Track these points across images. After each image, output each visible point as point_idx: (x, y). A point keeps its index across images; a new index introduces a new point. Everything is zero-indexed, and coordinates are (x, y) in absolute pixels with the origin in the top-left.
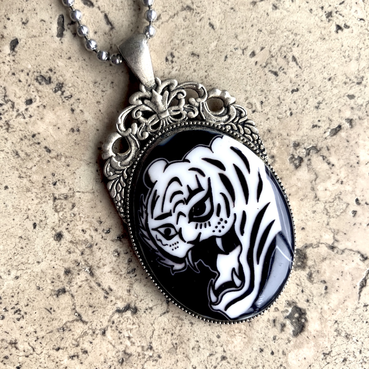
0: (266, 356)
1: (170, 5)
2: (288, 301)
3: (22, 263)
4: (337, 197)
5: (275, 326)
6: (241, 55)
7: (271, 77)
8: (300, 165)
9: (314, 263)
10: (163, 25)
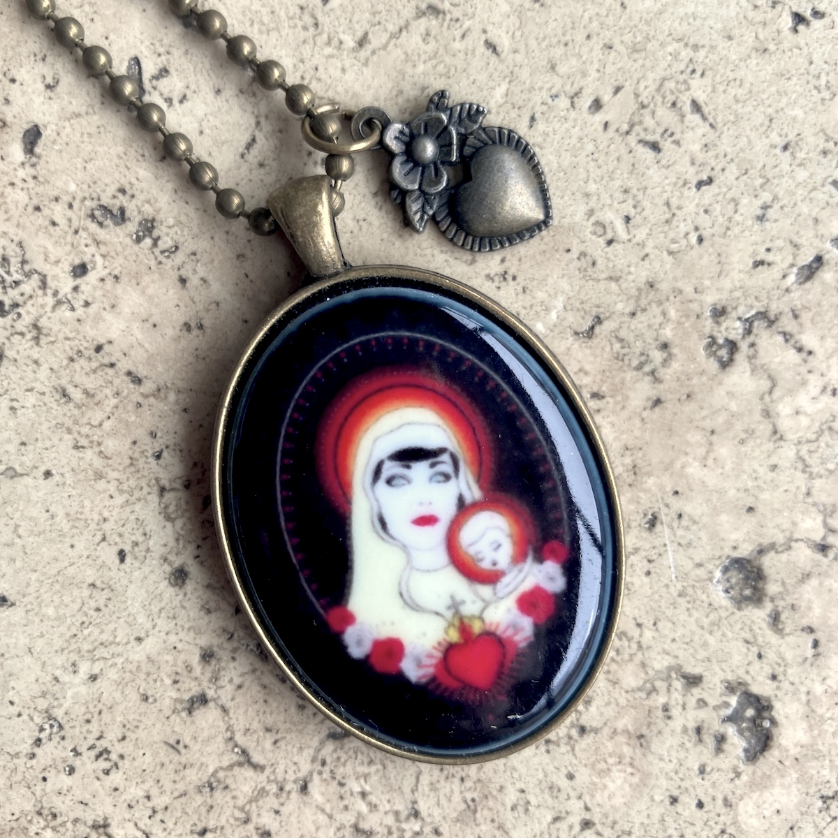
0: (686, 813)
1: (387, 7)
2: (728, 682)
3: (102, 644)
4: (824, 427)
5: (700, 741)
6: (568, 110)
7: (644, 157)
8: (731, 360)
9: (781, 589)
10: (375, 58)
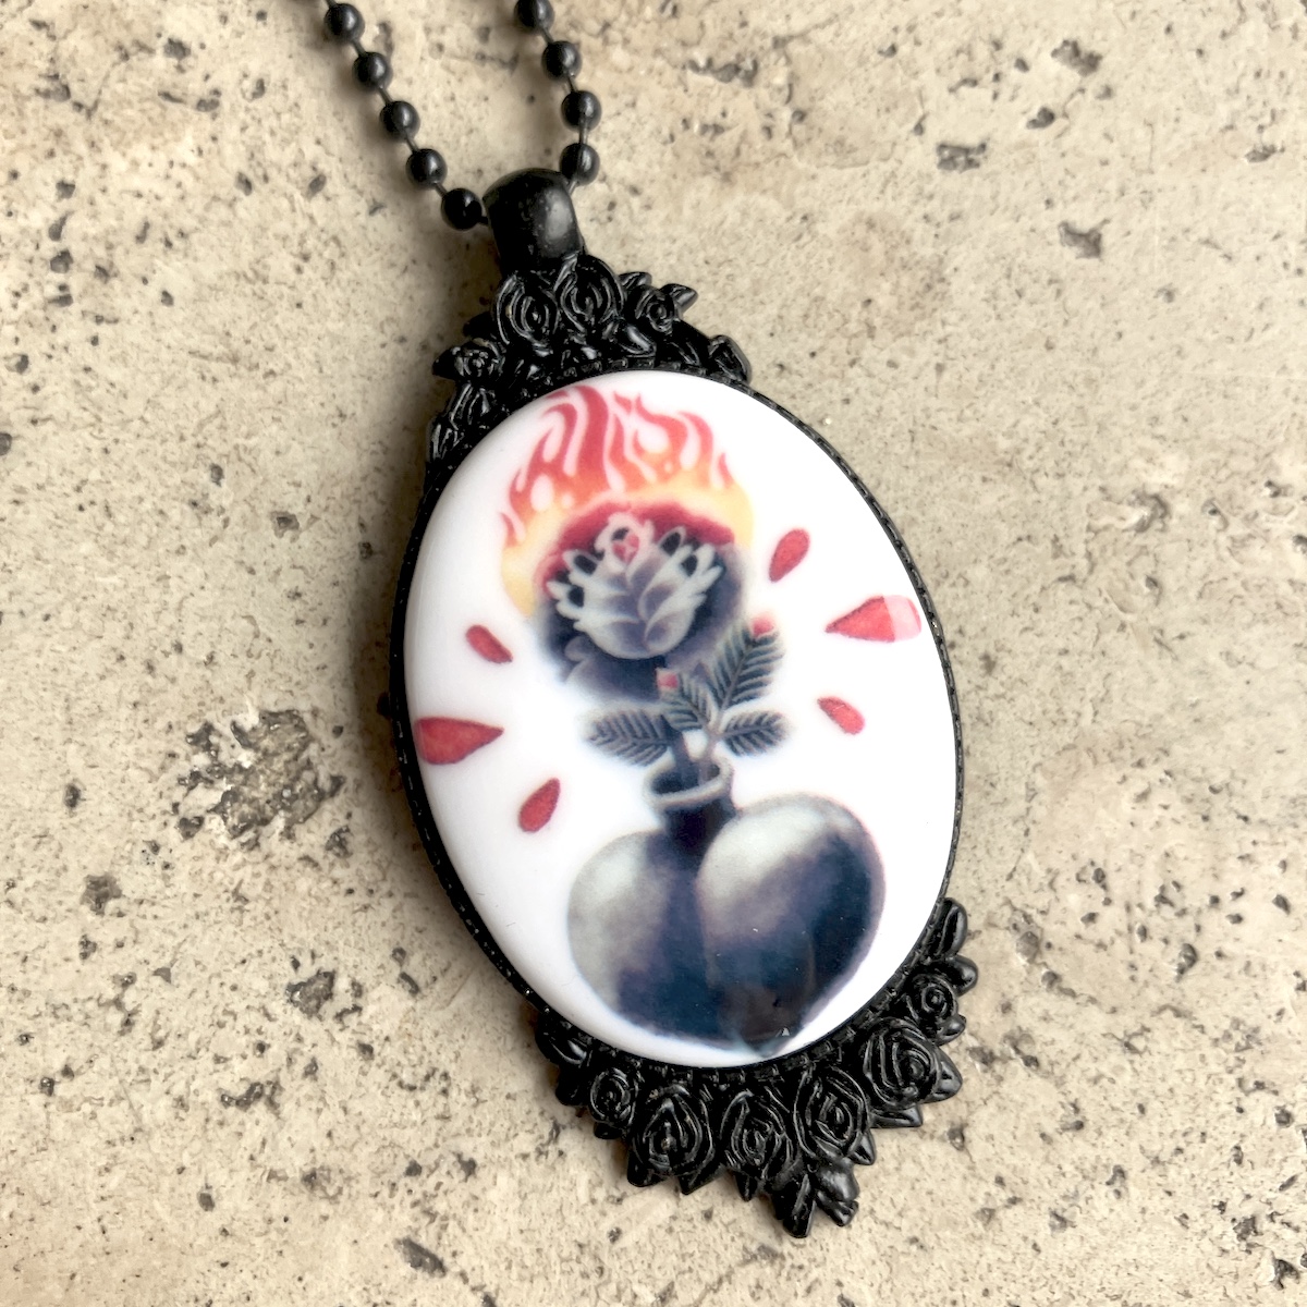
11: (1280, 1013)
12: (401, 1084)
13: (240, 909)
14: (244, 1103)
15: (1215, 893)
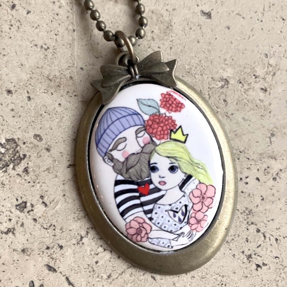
11: (257, 206)
12: (44, 228)
13: (3, 187)
14: (6, 233)
15: (241, 177)
